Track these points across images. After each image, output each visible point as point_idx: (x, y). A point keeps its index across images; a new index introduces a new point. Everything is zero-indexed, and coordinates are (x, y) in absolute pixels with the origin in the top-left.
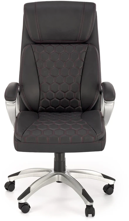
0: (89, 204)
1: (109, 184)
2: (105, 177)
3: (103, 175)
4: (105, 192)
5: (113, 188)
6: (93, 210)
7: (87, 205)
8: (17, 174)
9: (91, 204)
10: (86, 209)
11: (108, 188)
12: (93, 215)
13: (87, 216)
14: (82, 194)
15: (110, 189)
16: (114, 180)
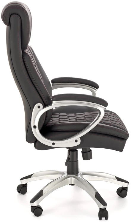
0: (102, 207)
1: (122, 187)
2: (119, 179)
3: (116, 177)
4: (119, 195)
5: (127, 191)
6: (107, 213)
7: (100, 208)
8: (29, 177)
9: (105, 207)
10: (99, 212)
11: (122, 191)
12: (107, 219)
13: (100, 219)
14: (96, 197)
15: (124, 191)
16: (128, 183)
